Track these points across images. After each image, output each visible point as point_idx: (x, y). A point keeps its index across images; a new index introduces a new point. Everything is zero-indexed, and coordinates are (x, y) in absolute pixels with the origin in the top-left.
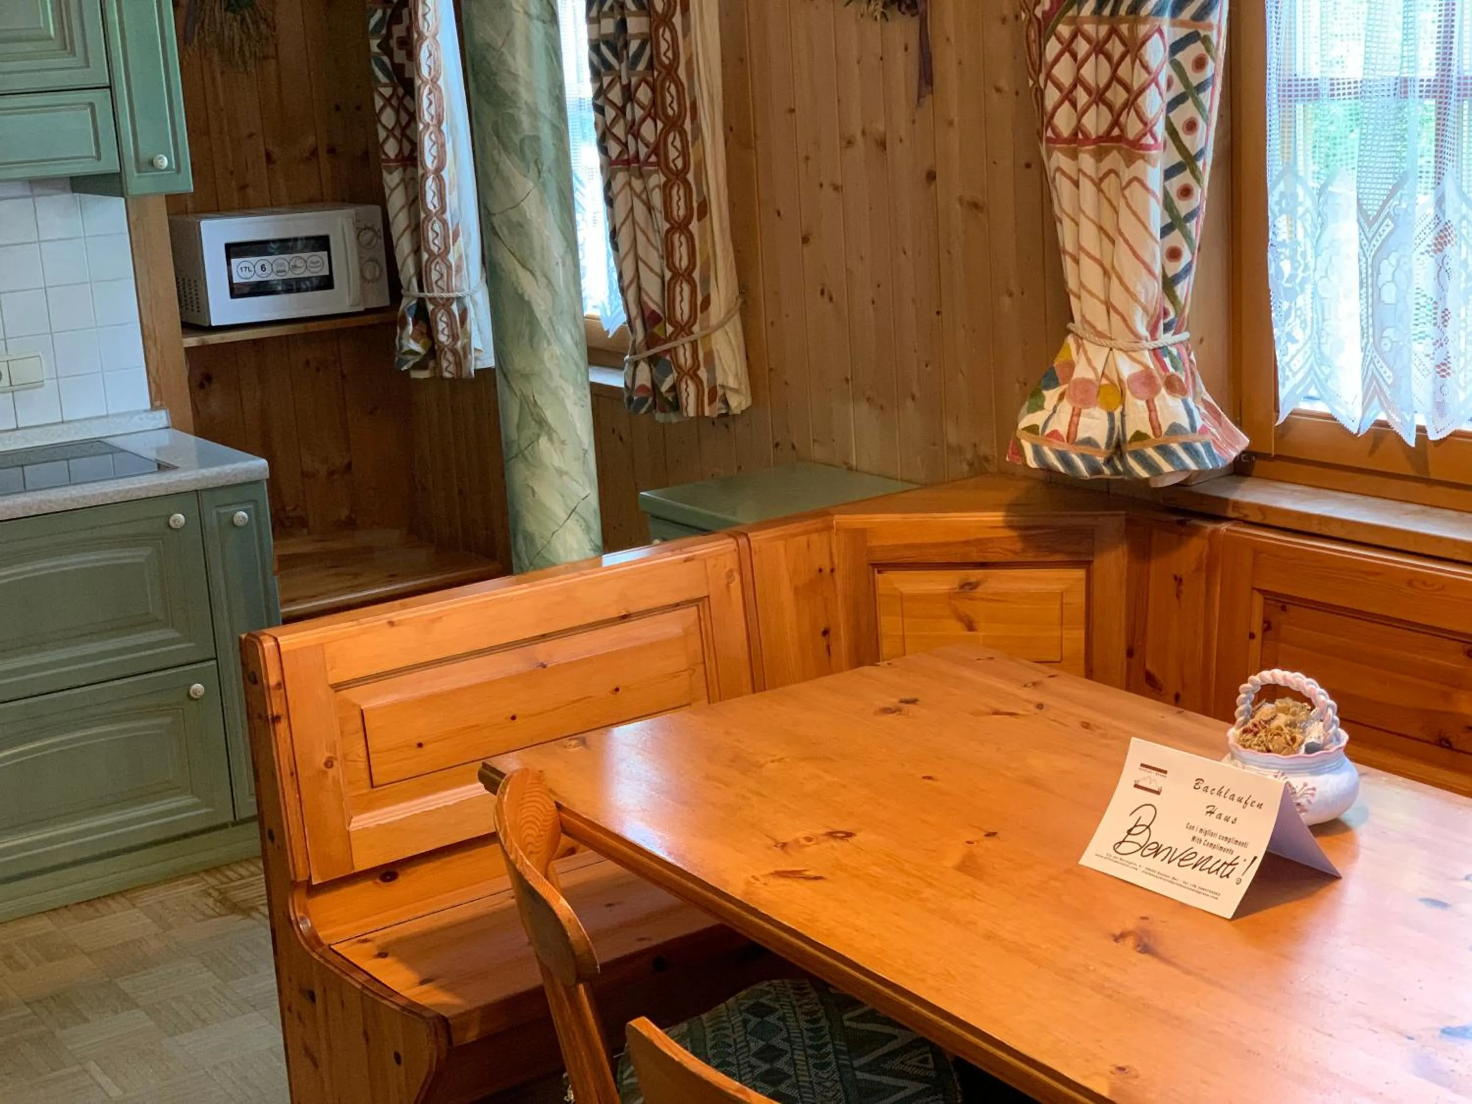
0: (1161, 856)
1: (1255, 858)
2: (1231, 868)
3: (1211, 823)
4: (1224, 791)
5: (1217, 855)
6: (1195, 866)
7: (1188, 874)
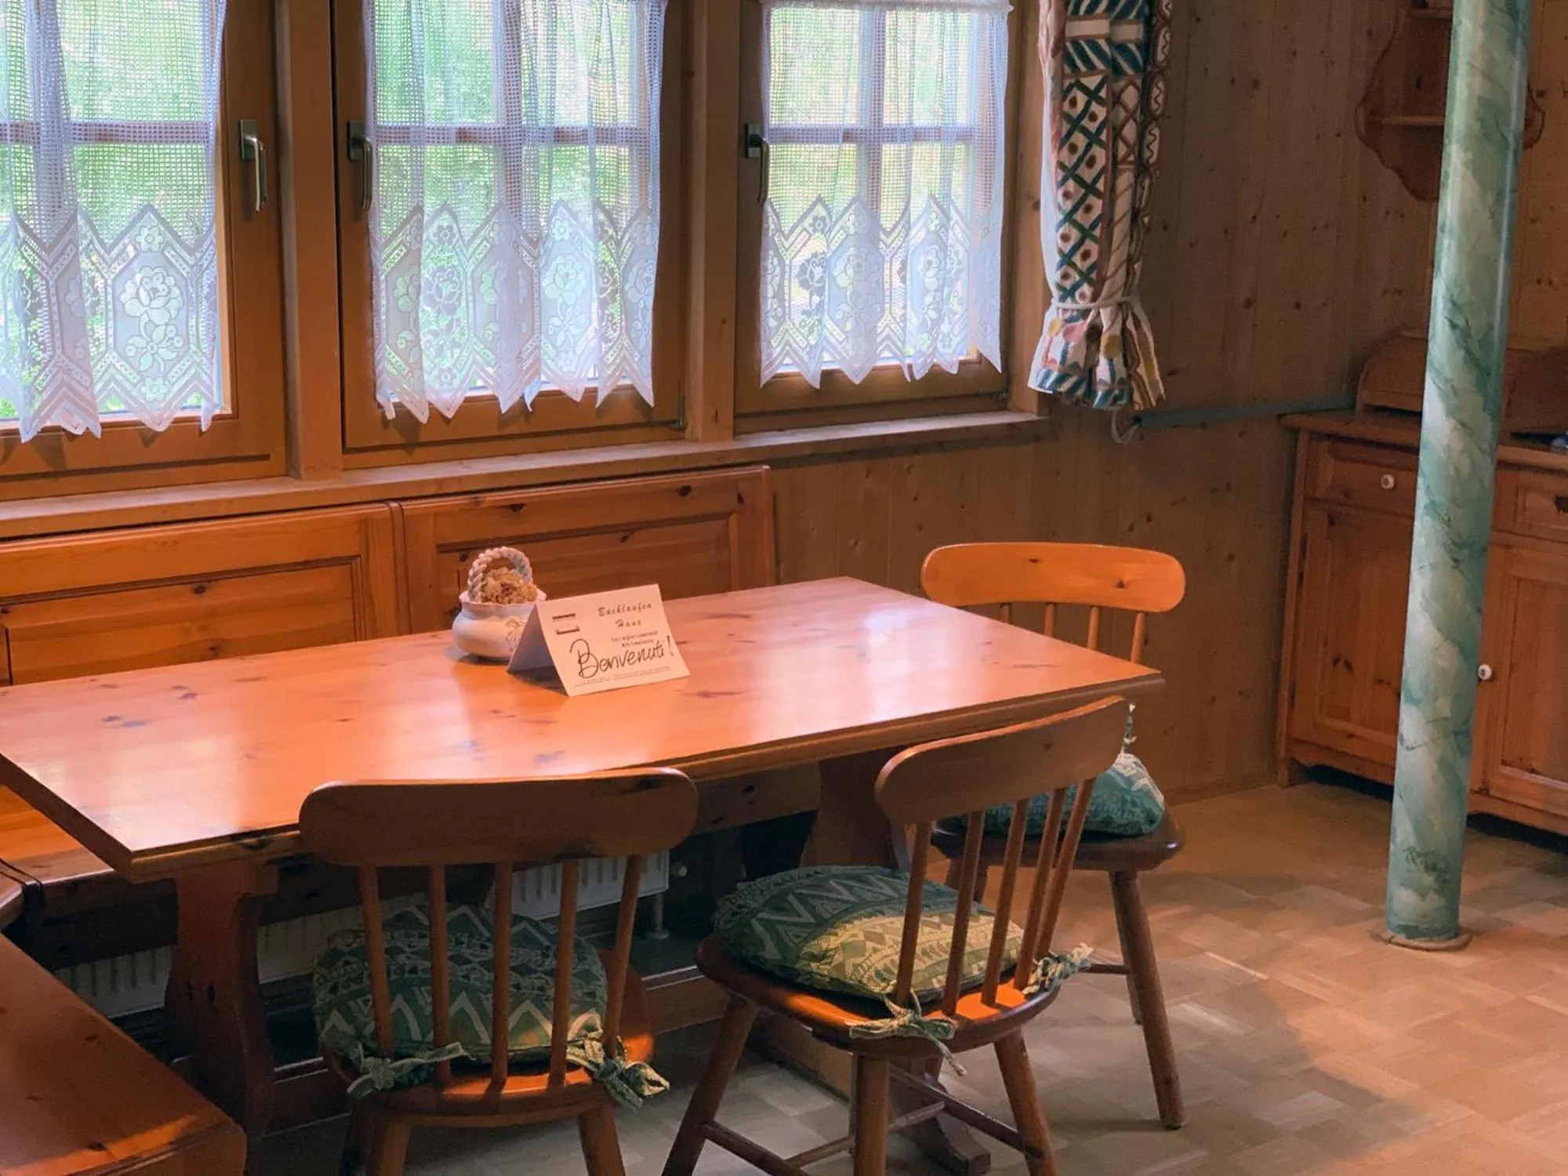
0: (614, 664)
1: (668, 637)
2: (660, 650)
3: (626, 631)
4: (621, 608)
5: (646, 647)
6: (639, 659)
7: (638, 667)
